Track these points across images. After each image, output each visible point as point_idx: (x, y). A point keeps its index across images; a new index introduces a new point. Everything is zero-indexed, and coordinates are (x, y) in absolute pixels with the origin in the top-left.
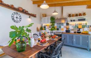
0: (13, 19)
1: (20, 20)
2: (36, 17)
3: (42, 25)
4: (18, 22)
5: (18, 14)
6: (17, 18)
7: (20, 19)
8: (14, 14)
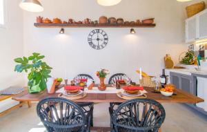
0: (91, 43)
1: (104, 43)
2: (154, 25)
3: (192, 46)
4: (100, 47)
5: (100, 31)
6: (98, 39)
7: (106, 41)
8: (92, 34)
